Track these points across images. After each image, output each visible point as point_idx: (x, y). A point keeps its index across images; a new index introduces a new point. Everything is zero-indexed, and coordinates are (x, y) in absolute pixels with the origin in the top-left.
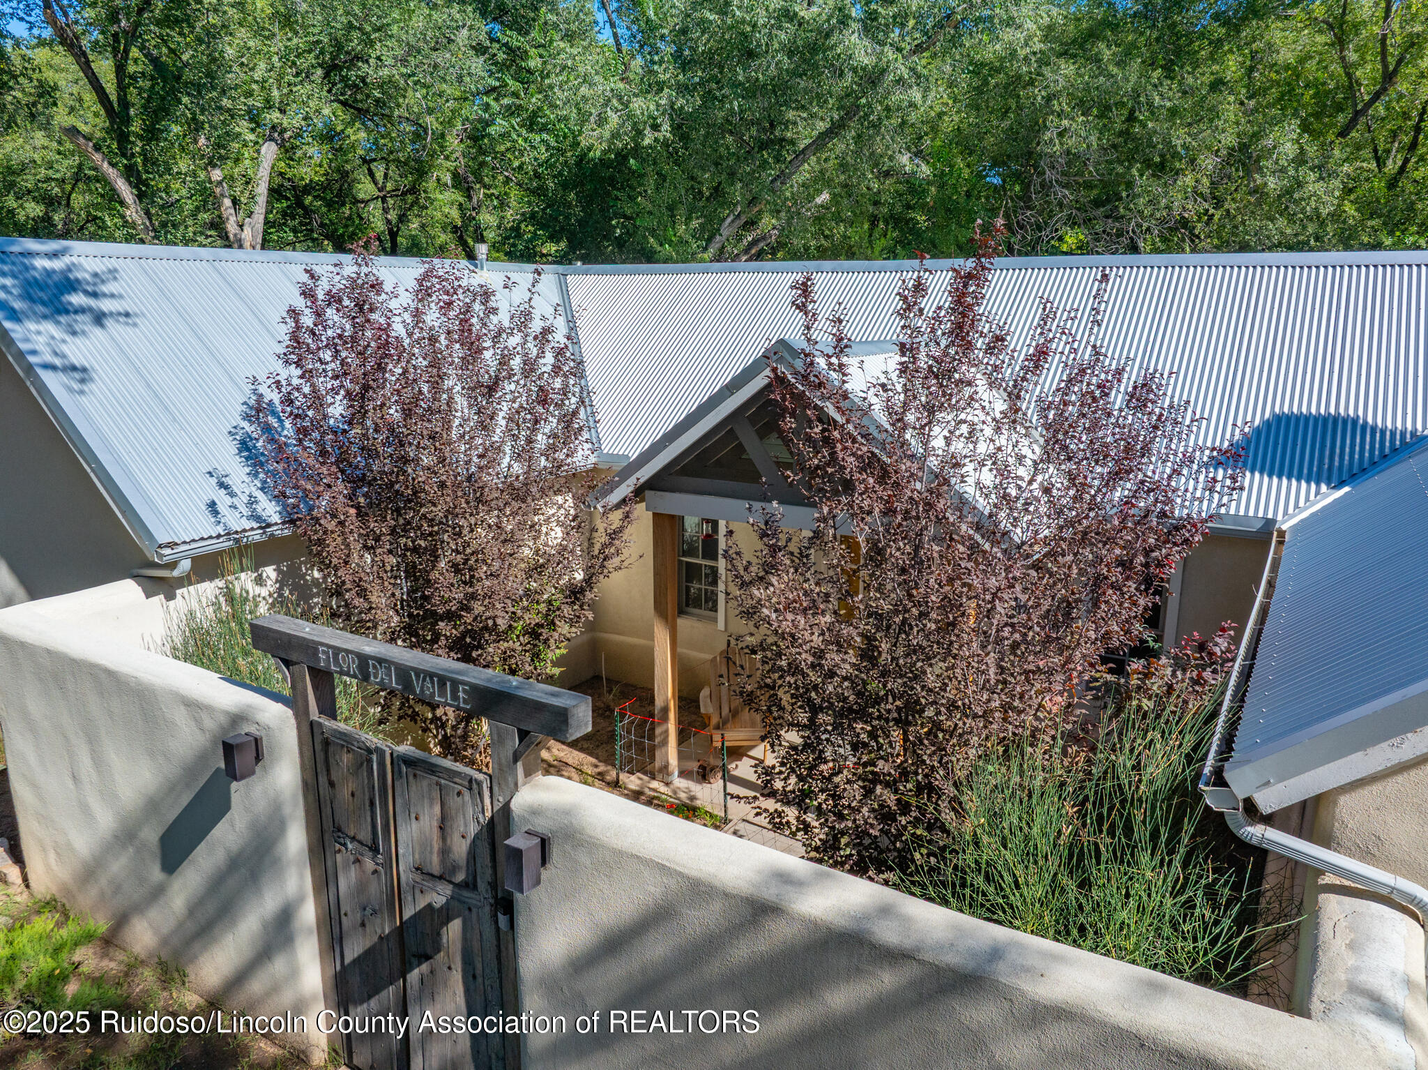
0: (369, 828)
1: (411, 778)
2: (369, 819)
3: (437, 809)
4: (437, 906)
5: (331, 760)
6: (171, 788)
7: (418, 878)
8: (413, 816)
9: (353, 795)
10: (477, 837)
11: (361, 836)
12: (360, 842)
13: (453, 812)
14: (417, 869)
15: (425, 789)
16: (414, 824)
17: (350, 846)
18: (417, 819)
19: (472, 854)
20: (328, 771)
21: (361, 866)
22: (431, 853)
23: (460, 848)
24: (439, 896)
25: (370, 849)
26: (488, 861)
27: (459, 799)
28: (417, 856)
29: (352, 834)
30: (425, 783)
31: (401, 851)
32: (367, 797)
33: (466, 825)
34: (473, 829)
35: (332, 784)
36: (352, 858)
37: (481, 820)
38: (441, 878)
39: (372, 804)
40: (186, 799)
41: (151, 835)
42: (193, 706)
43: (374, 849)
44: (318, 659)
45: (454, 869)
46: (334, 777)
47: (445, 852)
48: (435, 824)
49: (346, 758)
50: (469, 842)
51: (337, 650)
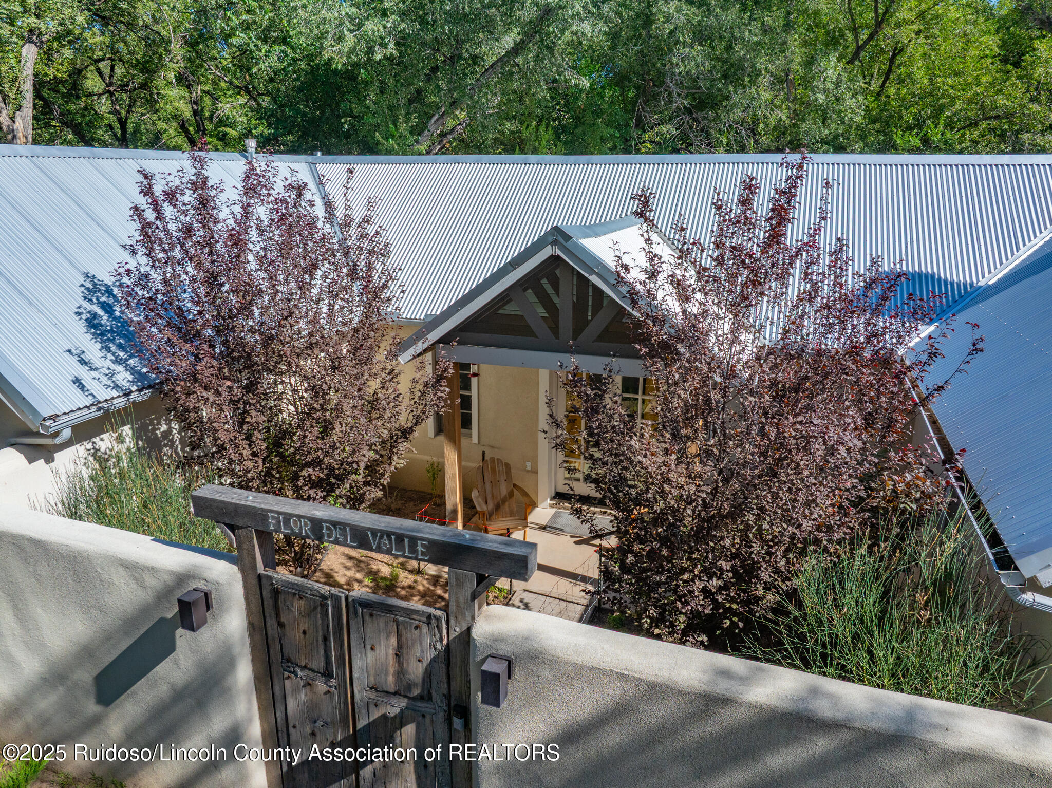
0: (322, 658)
1: (367, 617)
2: (322, 652)
3: (394, 641)
4: (392, 715)
5: (281, 605)
6: (108, 637)
7: (372, 695)
8: (368, 647)
9: (304, 633)
10: (433, 660)
11: (313, 665)
12: (312, 670)
13: (410, 643)
14: (371, 688)
15: (382, 625)
16: (370, 654)
17: (300, 673)
18: (372, 649)
19: (428, 674)
20: (278, 615)
21: (311, 689)
22: (387, 675)
23: (416, 670)
24: (394, 708)
25: (323, 675)
26: (444, 678)
27: (417, 632)
28: (372, 679)
29: (303, 664)
30: (381, 622)
31: (355, 675)
32: (320, 634)
33: (422, 652)
34: (429, 654)
35: (281, 625)
36: (302, 683)
37: (439, 646)
38: (395, 693)
39: (326, 639)
40: (124, 645)
41: (86, 676)
42: (132, 568)
43: (327, 674)
44: (268, 524)
45: (410, 686)
46: (283, 618)
47: (400, 674)
48: (391, 652)
49: (297, 604)
50: (425, 664)
51: (288, 517)
